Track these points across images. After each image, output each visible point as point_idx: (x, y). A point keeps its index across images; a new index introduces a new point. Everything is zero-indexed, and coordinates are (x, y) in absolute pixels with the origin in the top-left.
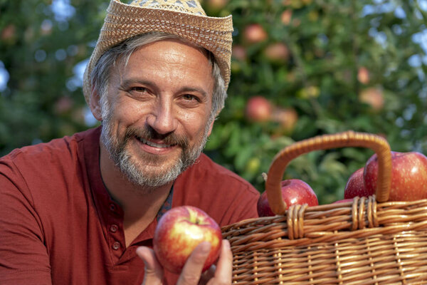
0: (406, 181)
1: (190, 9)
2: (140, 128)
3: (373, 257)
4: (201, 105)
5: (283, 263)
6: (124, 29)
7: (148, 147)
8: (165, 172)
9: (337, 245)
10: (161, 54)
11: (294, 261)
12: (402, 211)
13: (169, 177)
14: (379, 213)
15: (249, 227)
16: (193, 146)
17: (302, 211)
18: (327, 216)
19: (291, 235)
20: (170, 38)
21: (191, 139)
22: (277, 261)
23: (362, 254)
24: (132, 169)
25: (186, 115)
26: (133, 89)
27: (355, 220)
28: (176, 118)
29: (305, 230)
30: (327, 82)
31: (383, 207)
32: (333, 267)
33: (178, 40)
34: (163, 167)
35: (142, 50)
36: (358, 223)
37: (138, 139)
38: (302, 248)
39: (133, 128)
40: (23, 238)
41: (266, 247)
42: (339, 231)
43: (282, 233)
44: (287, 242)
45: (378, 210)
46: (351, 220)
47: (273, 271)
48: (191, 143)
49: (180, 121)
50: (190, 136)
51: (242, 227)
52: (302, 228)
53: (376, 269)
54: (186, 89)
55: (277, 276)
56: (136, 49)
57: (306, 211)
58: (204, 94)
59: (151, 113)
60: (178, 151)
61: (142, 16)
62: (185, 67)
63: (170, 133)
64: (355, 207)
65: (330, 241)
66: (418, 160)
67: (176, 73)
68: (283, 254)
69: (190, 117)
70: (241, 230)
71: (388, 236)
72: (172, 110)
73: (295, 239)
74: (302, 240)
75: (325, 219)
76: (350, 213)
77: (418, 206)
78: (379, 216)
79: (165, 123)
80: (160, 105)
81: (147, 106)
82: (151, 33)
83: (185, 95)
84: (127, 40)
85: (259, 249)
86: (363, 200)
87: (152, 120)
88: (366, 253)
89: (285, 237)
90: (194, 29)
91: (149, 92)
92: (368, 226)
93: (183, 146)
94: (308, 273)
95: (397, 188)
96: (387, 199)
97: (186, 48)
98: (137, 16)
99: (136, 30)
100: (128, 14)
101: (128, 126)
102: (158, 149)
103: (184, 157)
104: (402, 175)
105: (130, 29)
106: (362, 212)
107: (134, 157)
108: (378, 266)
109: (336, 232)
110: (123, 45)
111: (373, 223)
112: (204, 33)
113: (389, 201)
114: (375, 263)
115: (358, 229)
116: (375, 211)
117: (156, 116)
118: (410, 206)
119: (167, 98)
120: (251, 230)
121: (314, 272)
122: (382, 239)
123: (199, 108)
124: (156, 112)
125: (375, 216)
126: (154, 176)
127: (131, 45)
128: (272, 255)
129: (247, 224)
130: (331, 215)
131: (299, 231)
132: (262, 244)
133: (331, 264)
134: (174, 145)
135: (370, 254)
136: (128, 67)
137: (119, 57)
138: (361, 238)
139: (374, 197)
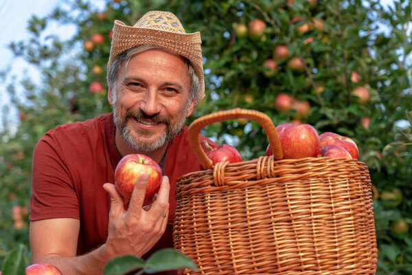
0: (295, 144)
1: (173, 28)
2: (136, 111)
3: (271, 199)
4: (179, 95)
5: (211, 203)
6: (124, 42)
7: (141, 125)
8: (154, 142)
9: (247, 190)
10: (149, 60)
11: (218, 201)
12: (292, 166)
13: (156, 145)
14: (276, 167)
15: (190, 178)
16: (174, 124)
17: (224, 166)
18: (241, 170)
19: (216, 184)
20: (155, 48)
21: (172, 118)
22: (206, 202)
23: (264, 196)
24: (130, 139)
25: (168, 101)
26: (130, 84)
27: (259, 173)
28: (161, 104)
29: (225, 180)
30: (330, 82)
31: (279, 163)
32: (244, 205)
33: (161, 49)
34: (152, 138)
35: (137, 57)
36: (261, 175)
37: (135, 118)
38: (224, 193)
39: (131, 111)
40: (56, 186)
41: (200, 192)
42: (249, 180)
43: (211, 182)
44: (214, 188)
45: (275, 165)
46: (256, 173)
47: (205, 208)
48: (172, 121)
49: (163, 106)
50: (171, 116)
51: (187, 178)
52: (223, 178)
53: (273, 207)
54: (167, 84)
55: (206, 212)
56: (133, 56)
57: (227, 166)
58: (180, 87)
59: (143, 101)
60: (163, 127)
61: (134, 33)
62: (166, 68)
63: (156, 115)
64: (259, 163)
65: (242, 188)
66: (305, 130)
67: (160, 73)
68: (211, 196)
69: (171, 103)
70: (186, 180)
71: (281, 183)
72: (156, 98)
73: (219, 186)
74: (224, 187)
75: (239, 172)
76: (255, 168)
77: (303, 162)
78: (275, 169)
79: (151, 107)
80: (148, 95)
81: (140, 96)
82: (143, 45)
83: (167, 89)
84: (127, 50)
85: (196, 194)
86: (265, 158)
87: (143, 106)
88: (266, 196)
89: (213, 185)
90: (171, 42)
91: (142, 86)
92: (268, 177)
93: (167, 123)
94: (227, 210)
95: (290, 150)
96: (282, 158)
97: (168, 55)
98: (130, 33)
99: (132, 43)
100: (124, 32)
101: (128, 109)
102: (148, 126)
103: (168, 131)
104: (293, 140)
105: (128, 42)
106: (263, 167)
107: (132, 132)
108: (274, 204)
109: (247, 181)
110: (124, 53)
111: (271, 175)
112: (178, 44)
113: (284, 158)
114: (272, 203)
115: (261, 179)
116: (272, 166)
117: (145, 103)
118: (297, 162)
119: (153, 90)
120: (192, 180)
121: (231, 209)
122: (277, 186)
123: (177, 97)
124: (145, 100)
125: (272, 170)
126: (146, 144)
127: (129, 54)
128: (204, 198)
129: (189, 176)
130: (244, 169)
131: (221, 180)
132: (198, 190)
133: (242, 203)
134: (160, 123)
135: (269, 196)
136: (128, 69)
137: (122, 62)
138: (263, 185)
139: (272, 157)
